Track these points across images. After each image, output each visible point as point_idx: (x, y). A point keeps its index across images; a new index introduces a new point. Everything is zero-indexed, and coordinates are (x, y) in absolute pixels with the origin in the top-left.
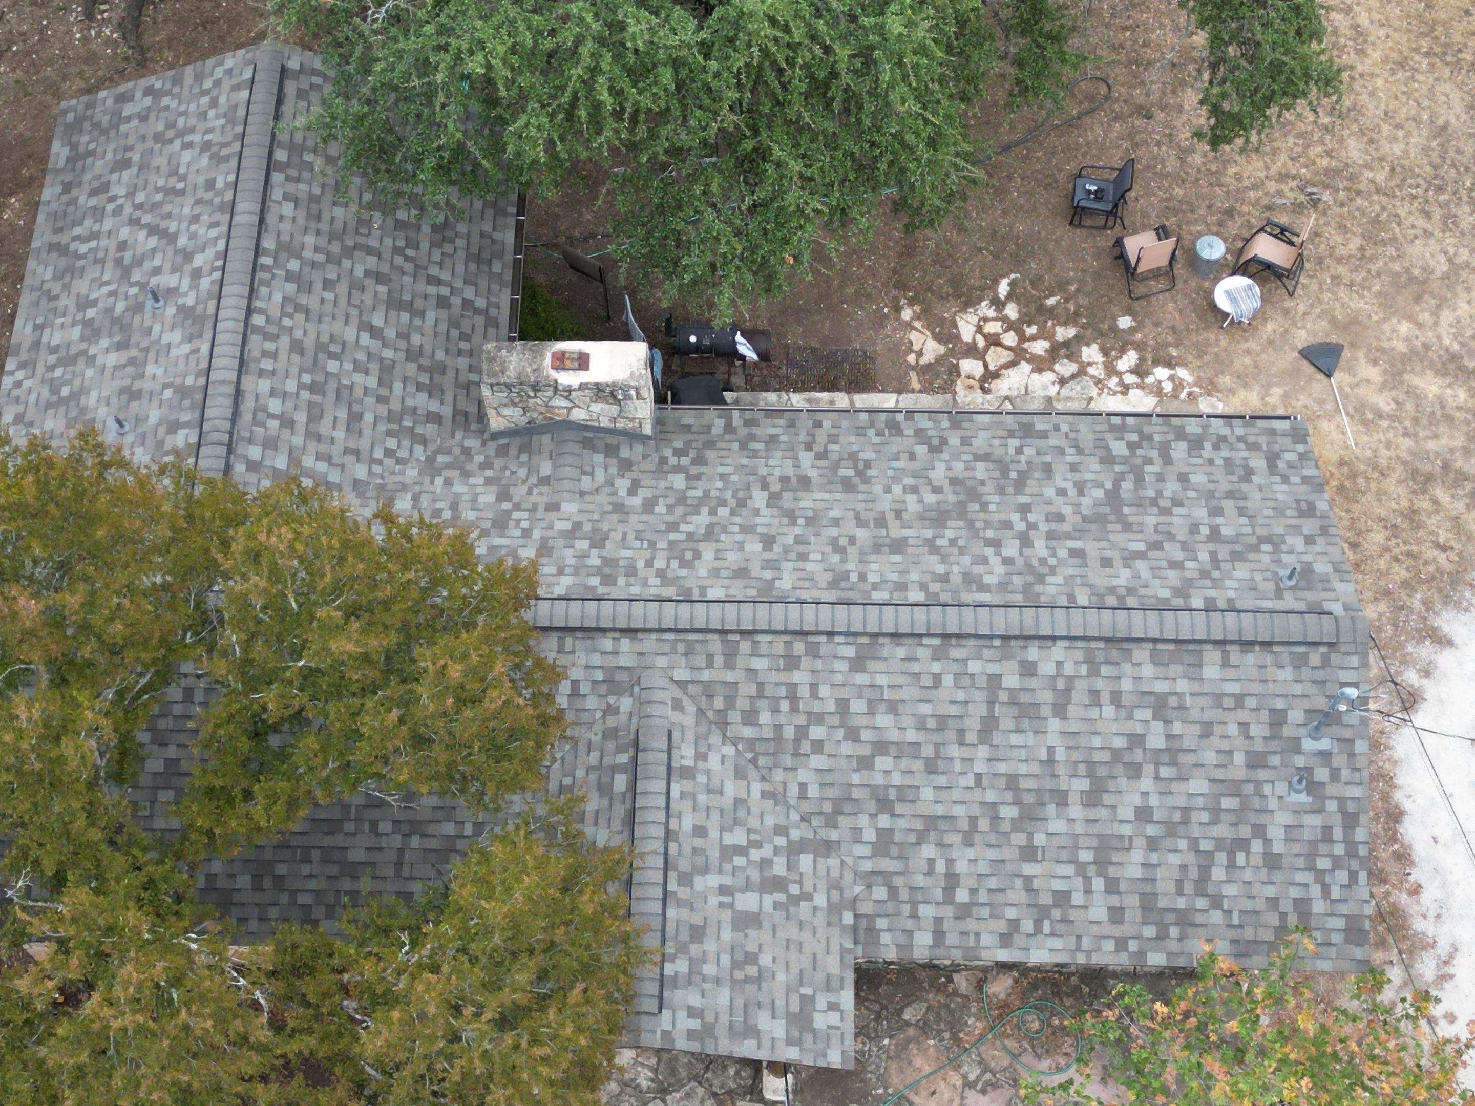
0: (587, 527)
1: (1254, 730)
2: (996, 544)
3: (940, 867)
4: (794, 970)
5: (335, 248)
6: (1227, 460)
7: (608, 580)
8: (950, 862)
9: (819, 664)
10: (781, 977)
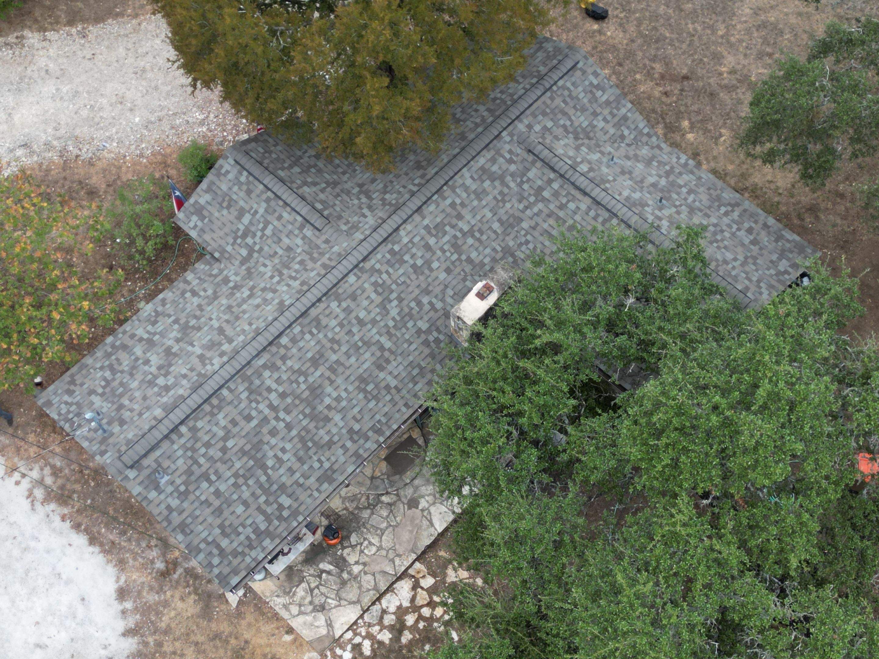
1: (128, 413)
8: (200, 297)
9: (294, 291)
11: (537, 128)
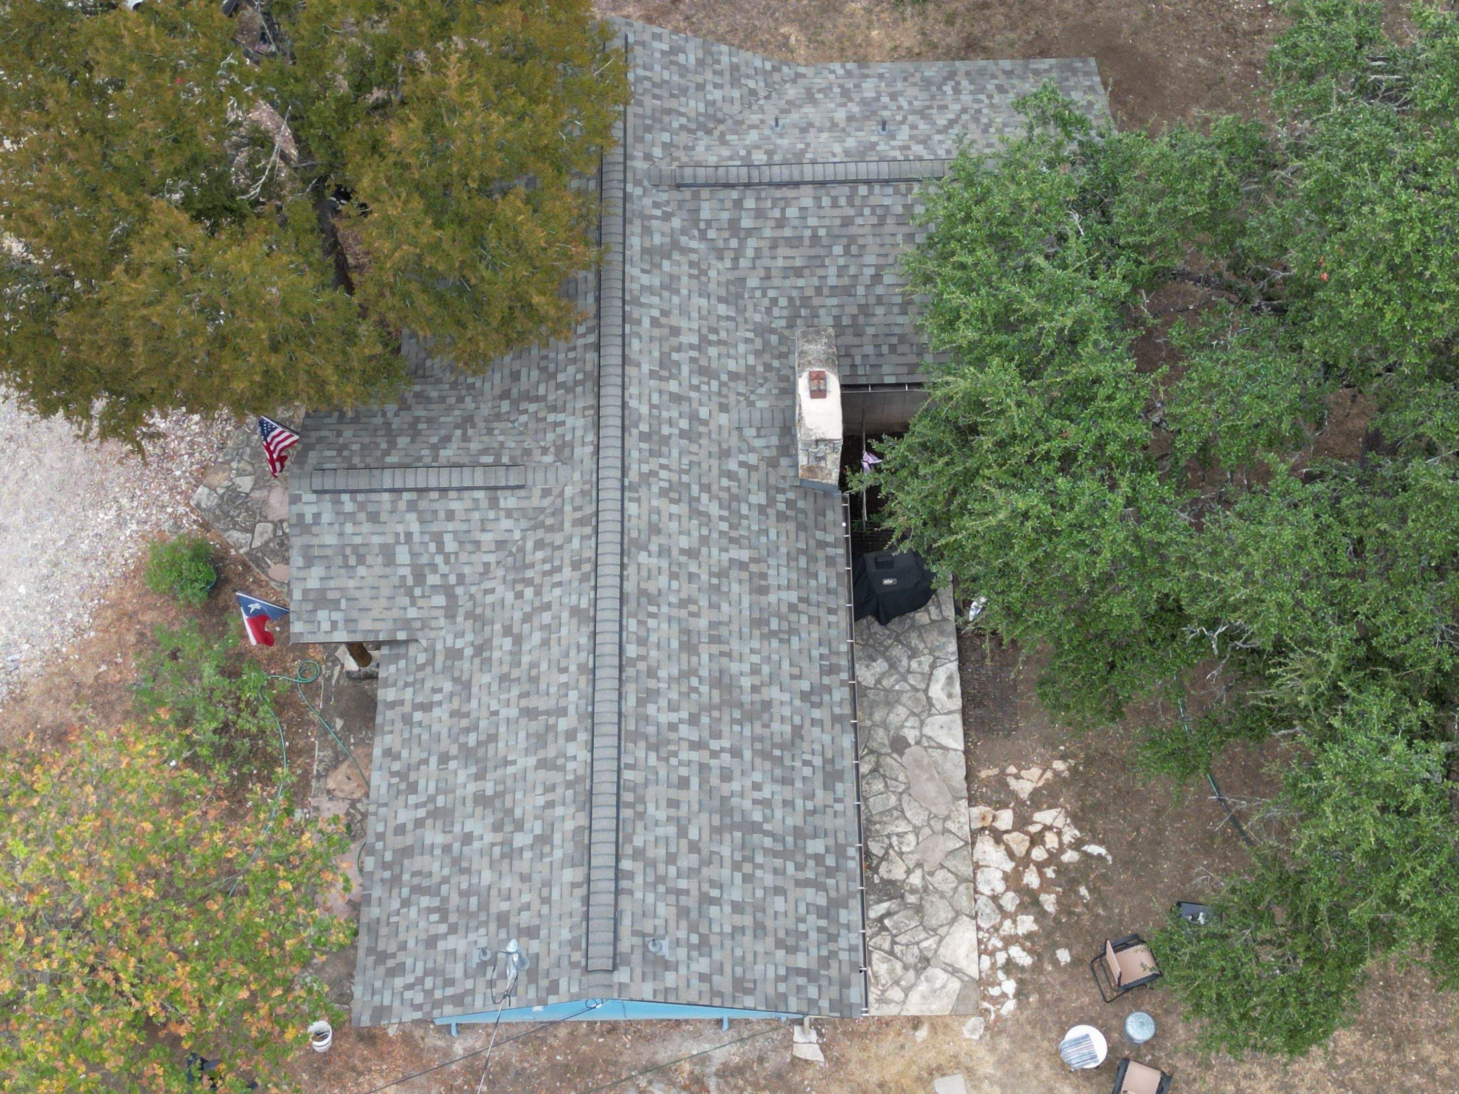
0: (702, 429)
1: (525, 915)
3: (437, 697)
4: (357, 594)
6: (806, 935)
7: (644, 437)
8: (440, 703)
10: (351, 584)
11: (657, 152)
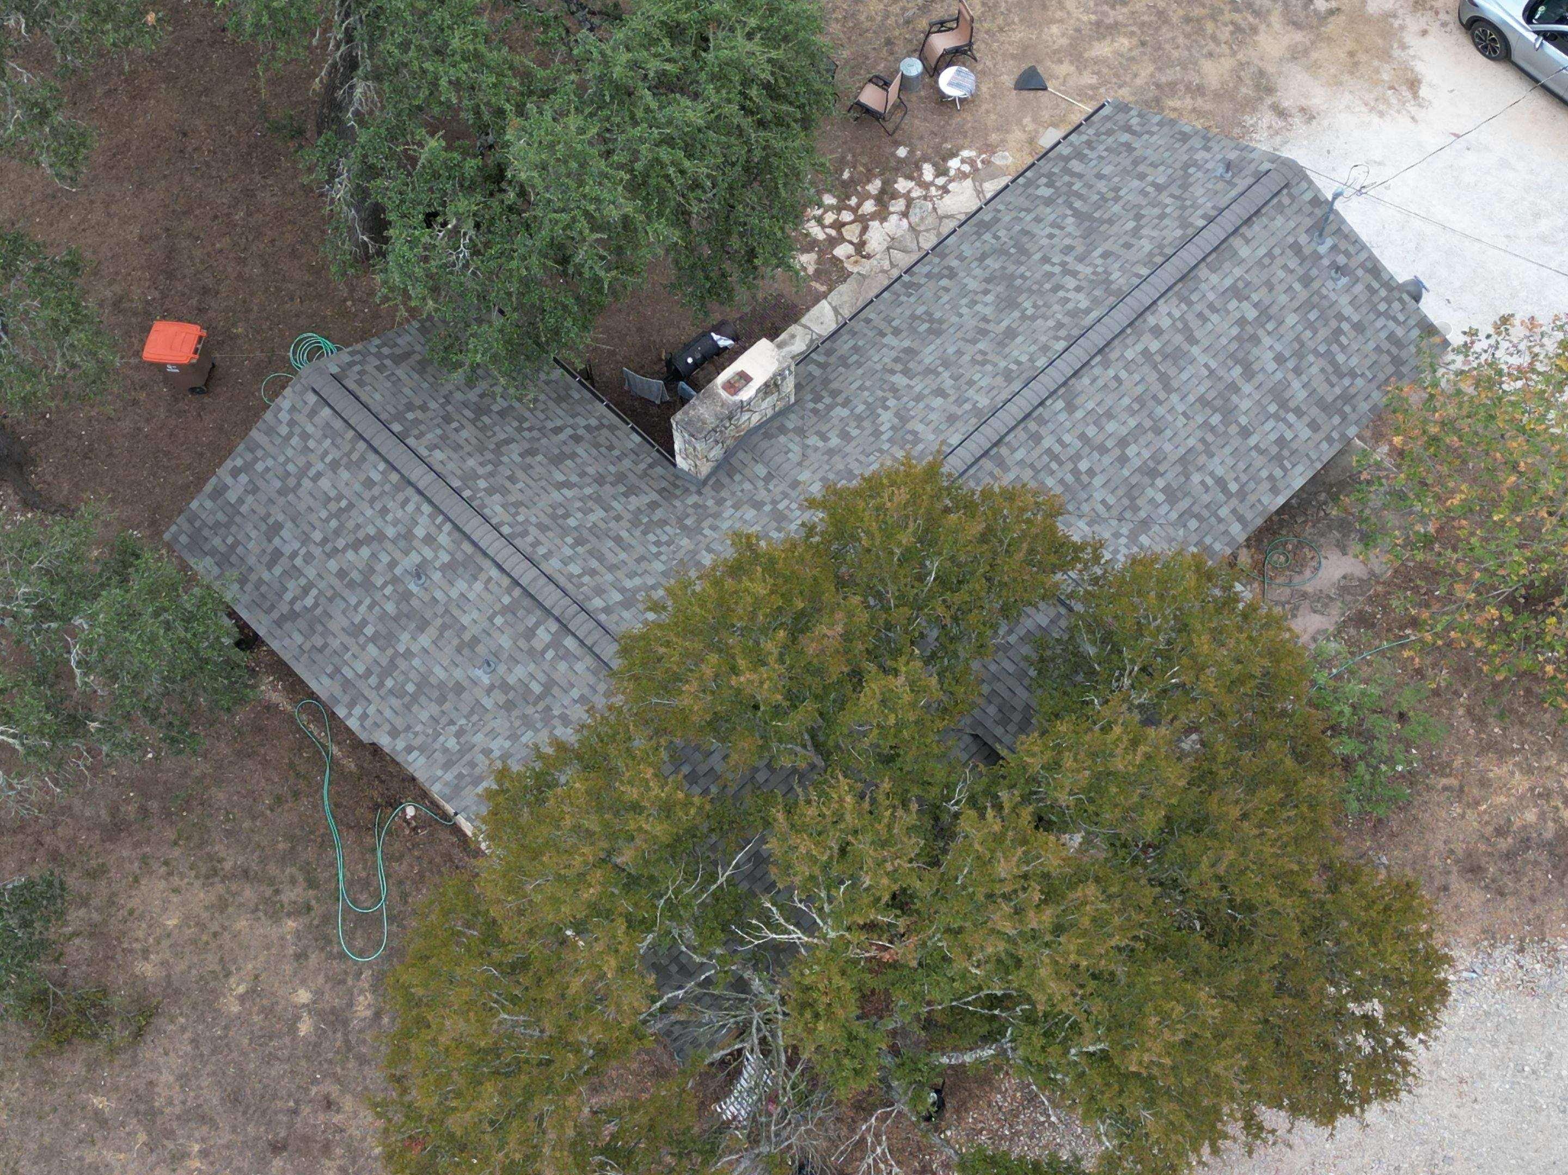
2: (1057, 288)
5: (489, 456)
9: (1051, 426)
